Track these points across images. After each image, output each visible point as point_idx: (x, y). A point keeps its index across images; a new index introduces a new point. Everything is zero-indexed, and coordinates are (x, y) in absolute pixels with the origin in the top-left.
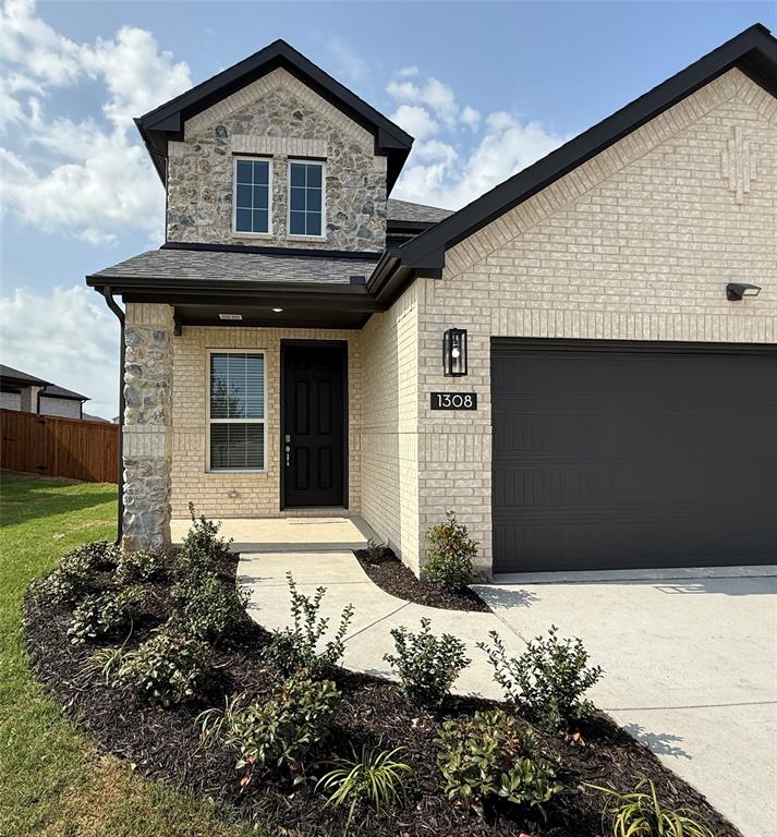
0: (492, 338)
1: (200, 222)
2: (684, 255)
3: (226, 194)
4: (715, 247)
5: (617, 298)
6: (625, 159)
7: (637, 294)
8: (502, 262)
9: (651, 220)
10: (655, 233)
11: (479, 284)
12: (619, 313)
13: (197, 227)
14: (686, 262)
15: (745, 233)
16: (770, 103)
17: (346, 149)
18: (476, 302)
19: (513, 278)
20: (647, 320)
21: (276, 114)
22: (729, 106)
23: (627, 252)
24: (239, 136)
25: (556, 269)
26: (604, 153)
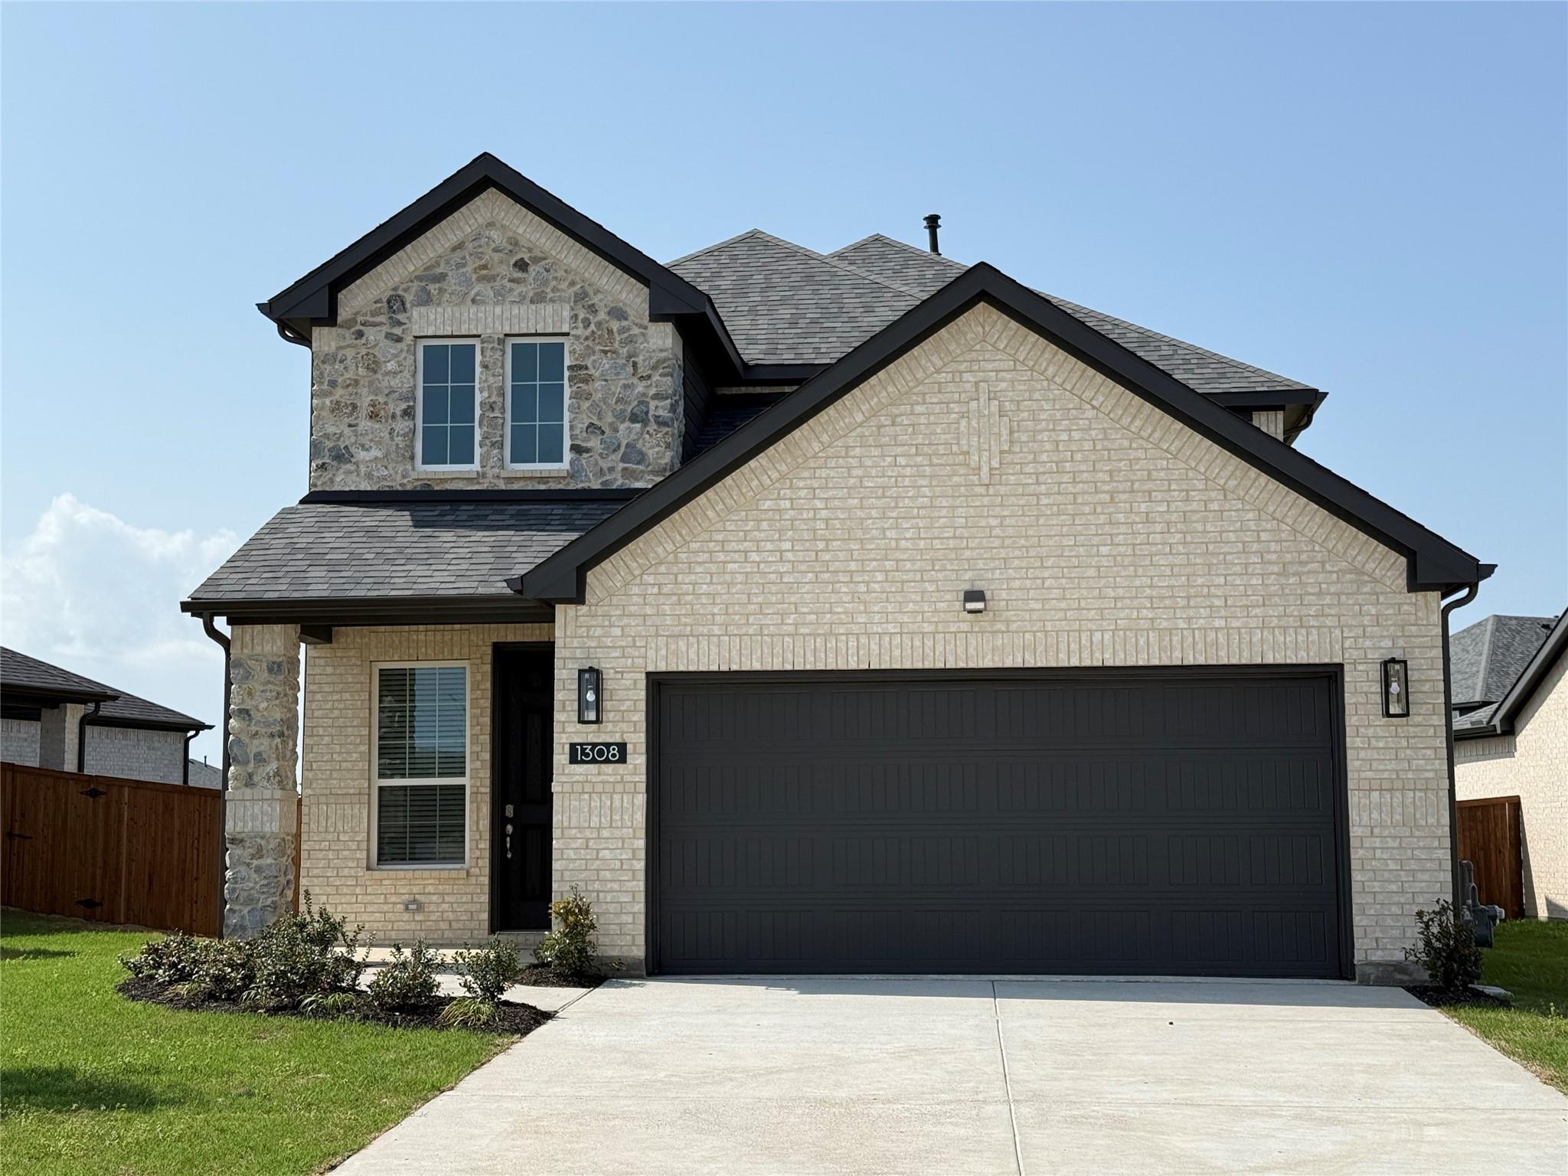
0: (648, 674)
1: (362, 455)
2: (905, 557)
3: (404, 406)
4: (952, 543)
5: (813, 617)
6: (825, 438)
7: (840, 610)
8: (661, 579)
9: (859, 513)
10: (866, 530)
11: (632, 608)
12: (815, 635)
13: (357, 464)
14: (908, 565)
15: (994, 522)
16: (1034, 344)
17: (602, 315)
18: (627, 630)
19: (675, 598)
20: (852, 643)
21: (485, 267)
22: (974, 355)
23: (827, 557)
24: (423, 309)
25: (730, 584)
26: (797, 433)
